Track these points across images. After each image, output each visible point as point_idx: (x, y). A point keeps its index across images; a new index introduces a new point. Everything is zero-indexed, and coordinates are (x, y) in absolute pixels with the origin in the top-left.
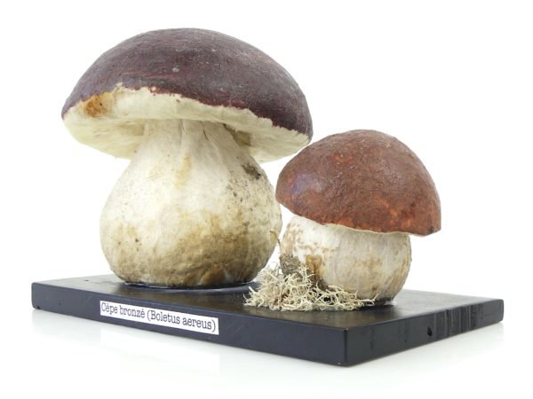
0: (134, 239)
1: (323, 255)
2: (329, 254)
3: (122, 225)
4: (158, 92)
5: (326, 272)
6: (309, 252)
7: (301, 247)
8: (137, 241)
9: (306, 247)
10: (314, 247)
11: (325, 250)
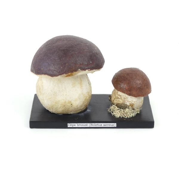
0: (70, 104)
1: (134, 103)
2: (135, 102)
3: (66, 101)
4: (90, 70)
5: (135, 107)
6: (130, 103)
7: (128, 102)
8: (71, 104)
9: (129, 102)
10: (132, 101)
11: (134, 102)
